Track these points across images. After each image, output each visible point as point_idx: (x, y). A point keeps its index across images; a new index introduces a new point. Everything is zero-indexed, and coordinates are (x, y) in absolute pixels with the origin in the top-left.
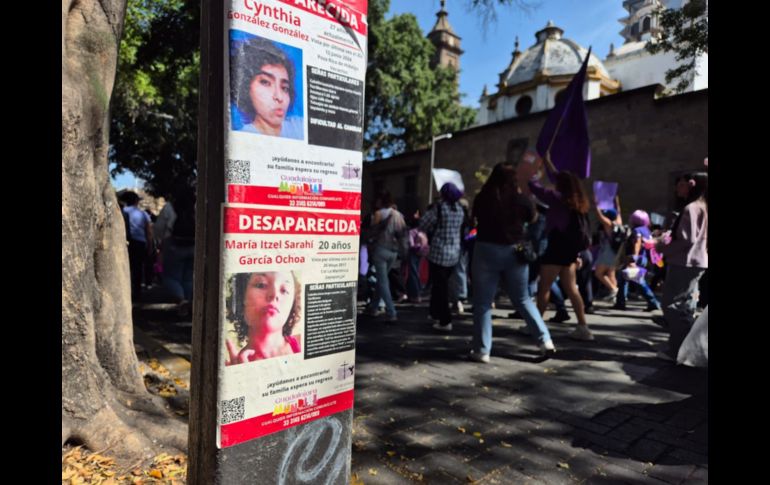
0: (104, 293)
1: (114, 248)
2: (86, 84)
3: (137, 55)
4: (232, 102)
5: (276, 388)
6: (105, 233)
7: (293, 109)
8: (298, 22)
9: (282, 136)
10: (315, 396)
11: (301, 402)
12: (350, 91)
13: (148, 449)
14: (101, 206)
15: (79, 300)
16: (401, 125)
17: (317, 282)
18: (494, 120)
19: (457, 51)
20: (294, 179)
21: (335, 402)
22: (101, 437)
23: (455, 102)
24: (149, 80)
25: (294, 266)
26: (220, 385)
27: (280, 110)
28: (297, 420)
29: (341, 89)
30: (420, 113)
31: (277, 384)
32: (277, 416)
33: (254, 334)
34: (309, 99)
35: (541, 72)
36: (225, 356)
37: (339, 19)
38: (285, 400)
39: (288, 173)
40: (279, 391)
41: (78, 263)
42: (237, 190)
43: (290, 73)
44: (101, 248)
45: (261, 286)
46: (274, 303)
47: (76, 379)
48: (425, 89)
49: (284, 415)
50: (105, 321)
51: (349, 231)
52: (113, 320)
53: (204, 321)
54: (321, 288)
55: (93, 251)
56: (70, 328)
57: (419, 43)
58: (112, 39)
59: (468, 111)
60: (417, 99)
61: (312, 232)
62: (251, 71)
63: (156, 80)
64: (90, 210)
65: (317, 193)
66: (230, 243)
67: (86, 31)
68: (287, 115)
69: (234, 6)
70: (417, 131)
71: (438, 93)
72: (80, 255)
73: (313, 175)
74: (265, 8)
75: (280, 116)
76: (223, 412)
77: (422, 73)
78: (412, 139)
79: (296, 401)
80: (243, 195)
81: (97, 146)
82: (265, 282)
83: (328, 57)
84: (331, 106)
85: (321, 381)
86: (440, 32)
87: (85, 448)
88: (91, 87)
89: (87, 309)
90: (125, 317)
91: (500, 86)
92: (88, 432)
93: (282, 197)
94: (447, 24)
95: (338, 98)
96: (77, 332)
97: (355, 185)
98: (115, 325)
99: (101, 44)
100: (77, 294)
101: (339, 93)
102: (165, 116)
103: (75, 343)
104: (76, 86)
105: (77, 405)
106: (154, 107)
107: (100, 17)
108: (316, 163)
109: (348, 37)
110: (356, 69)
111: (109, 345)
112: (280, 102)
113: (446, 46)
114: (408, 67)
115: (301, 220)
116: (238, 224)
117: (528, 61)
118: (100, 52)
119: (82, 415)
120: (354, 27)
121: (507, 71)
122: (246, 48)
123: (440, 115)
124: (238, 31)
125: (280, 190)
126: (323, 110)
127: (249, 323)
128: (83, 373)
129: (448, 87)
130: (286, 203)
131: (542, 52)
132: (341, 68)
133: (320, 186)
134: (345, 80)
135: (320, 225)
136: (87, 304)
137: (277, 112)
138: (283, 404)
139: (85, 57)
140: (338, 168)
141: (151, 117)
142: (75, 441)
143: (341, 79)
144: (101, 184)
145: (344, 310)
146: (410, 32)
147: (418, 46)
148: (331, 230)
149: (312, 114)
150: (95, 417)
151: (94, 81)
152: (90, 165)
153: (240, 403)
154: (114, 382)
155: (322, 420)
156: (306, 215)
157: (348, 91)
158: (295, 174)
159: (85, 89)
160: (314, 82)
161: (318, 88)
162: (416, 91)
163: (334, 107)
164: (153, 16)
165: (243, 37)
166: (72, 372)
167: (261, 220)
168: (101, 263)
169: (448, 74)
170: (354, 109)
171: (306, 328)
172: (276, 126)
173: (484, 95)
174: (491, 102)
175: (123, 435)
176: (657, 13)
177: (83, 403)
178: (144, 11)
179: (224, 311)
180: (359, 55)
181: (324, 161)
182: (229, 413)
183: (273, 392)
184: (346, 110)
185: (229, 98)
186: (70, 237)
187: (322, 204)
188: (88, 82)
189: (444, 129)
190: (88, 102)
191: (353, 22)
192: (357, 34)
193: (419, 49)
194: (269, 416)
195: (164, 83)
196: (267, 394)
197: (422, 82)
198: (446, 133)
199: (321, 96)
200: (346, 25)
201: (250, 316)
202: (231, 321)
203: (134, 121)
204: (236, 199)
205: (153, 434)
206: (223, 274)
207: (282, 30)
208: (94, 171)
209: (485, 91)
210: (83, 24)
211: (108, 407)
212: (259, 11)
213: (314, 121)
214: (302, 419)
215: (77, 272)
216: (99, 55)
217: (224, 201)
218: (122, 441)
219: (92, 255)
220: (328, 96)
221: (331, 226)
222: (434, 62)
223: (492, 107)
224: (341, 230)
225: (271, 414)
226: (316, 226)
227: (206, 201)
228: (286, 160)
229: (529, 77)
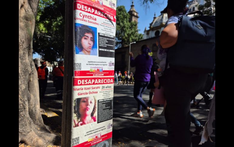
0: (31, 95)
1: (34, 81)
2: (26, 31)
3: (40, 18)
4: (76, 45)
5: (89, 133)
6: (31, 76)
7: (94, 46)
8: (95, 20)
9: (91, 55)
10: (101, 135)
11: (96, 137)
12: (111, 40)
13: (45, 144)
14: (30, 68)
15: (23, 97)
16: (120, 39)
17: (101, 99)
18: (148, 38)
19: (137, 17)
20: (94, 68)
21: (107, 136)
22: (30, 141)
23: (136, 32)
24: (43, 26)
25: (94, 95)
26: (72, 134)
27: (90, 47)
28: (95, 143)
29: (108, 39)
30: (126, 36)
31: (89, 132)
32: (89, 142)
33: (82, 117)
34: (99, 43)
35: (162, 23)
36: (73, 124)
37: (108, 18)
38: (91, 137)
39: (93, 66)
40: (90, 134)
41: (23, 86)
42: (77, 72)
43: (93, 35)
44: (30, 81)
45: (84, 102)
46: (88, 107)
47: (22, 122)
48: (128, 28)
49: (91, 141)
50: (31, 103)
51: (111, 82)
52: (34, 103)
53: (66, 113)
54: (102, 101)
55: (28, 82)
56: (21, 107)
57: (126, 14)
58: (34, 16)
59: (140, 35)
60: (125, 31)
61: (100, 84)
62: (82, 35)
63: (46, 26)
64: (27, 69)
65: (101, 72)
66: (75, 89)
67: (26, 14)
68: (92, 48)
69: (76, 16)
70: (125, 41)
71: (131, 30)
72: (24, 84)
73: (100, 66)
74: (86, 16)
75: (90, 49)
76: (73, 142)
77: (127, 24)
78: (123, 43)
79: (95, 137)
80: (79, 74)
81: (29, 50)
82: (85, 100)
83: (104, 29)
84: (105, 45)
85: (102, 130)
86: (132, 11)
87: (25, 144)
88: (27, 32)
89: (26, 100)
90: (38, 102)
91: (150, 27)
92: (26, 139)
93: (91, 73)
94: (134, 9)
95: (107, 42)
96: (23, 108)
97: (112, 68)
98: (35, 105)
99: (30, 18)
100: (23, 96)
101: (108, 40)
102: (48, 36)
103: (22, 111)
104: (23, 31)
105: (23, 131)
106: (45, 34)
107: (30, 10)
108: (101, 62)
109: (110, 23)
110: (113, 33)
111: (33, 111)
112: (90, 44)
113: (134, 15)
114: (122, 22)
115: (96, 80)
116: (77, 83)
117: (158, 20)
118: (30, 21)
119: (24, 134)
120: (112, 20)
121: (152, 23)
122: (80, 28)
123: (132, 36)
124: (78, 23)
125: (90, 71)
126: (103, 46)
127: (81, 114)
128: (25, 120)
129: (135, 28)
130: (92, 75)
131: (163, 17)
132: (108, 33)
133: (102, 69)
134: (110, 36)
135: (102, 81)
136: (26, 99)
137: (89, 47)
138: (91, 138)
139: (26, 22)
140: (108, 64)
141: (44, 37)
142: (23, 142)
143: (108, 36)
144: (30, 61)
145: (109, 107)
146: (123, 11)
147: (125, 15)
148: (105, 83)
149: (100, 47)
150: (28, 134)
151: (28, 30)
152: (27, 55)
153: (78, 139)
154: (34, 123)
155: (103, 142)
156: (98, 79)
157: (110, 39)
158: (95, 66)
159: (25, 32)
160: (100, 37)
161: (101, 39)
162: (125, 29)
163: (106, 45)
164: (45, 6)
165: (79, 25)
166: (22, 120)
167: (84, 81)
168: (30, 86)
169: (134, 24)
170: (112, 45)
171: (98, 114)
172: (89, 52)
173: (145, 30)
174: (147, 32)
175: (37, 139)
176: (197, 6)
177: (25, 130)
178: (42, 5)
179: (73, 110)
180: (114, 28)
181: (103, 61)
182: (75, 142)
183: (88, 135)
184: (110, 45)
185: (75, 44)
186: (21, 78)
187: (103, 75)
188: (26, 30)
189: (133, 40)
190: (26, 36)
191: (112, 18)
192: (113, 22)
193: (125, 16)
194: (87, 142)
195: (48, 27)
196: (86, 135)
197: (127, 26)
198: (134, 42)
199: (102, 42)
200: (110, 20)
201: (81, 111)
202: (75, 114)
203: (38, 38)
204: (77, 75)
205: (47, 139)
206: (73, 99)
207: (91, 22)
208: (28, 57)
209: (145, 29)
210: (25, 12)
211: (32, 131)
212: (84, 17)
213: (100, 49)
214: (97, 142)
215: (23, 89)
216: (30, 22)
217: (73, 76)
218: (37, 141)
219: (27, 83)
220: (105, 41)
221: (106, 81)
222: (130, 20)
223: (148, 34)
224: (108, 82)
225: (87, 141)
226: (101, 82)
227: (67, 75)
228: (92, 62)
229: (159, 25)
